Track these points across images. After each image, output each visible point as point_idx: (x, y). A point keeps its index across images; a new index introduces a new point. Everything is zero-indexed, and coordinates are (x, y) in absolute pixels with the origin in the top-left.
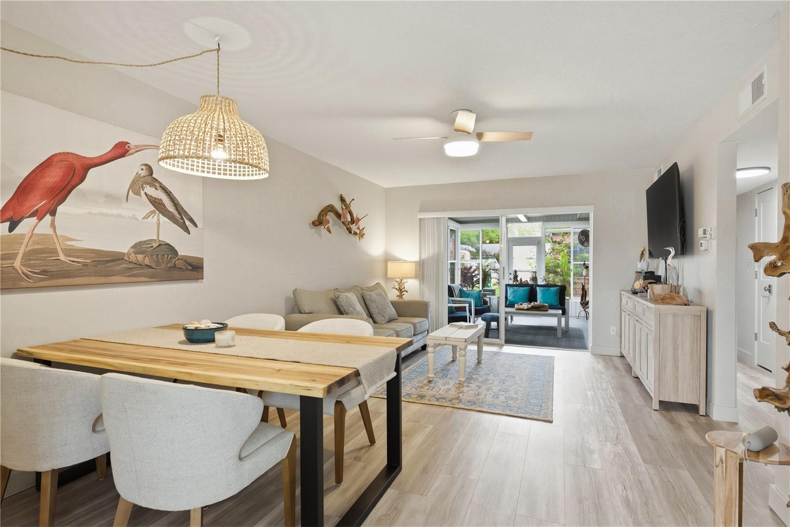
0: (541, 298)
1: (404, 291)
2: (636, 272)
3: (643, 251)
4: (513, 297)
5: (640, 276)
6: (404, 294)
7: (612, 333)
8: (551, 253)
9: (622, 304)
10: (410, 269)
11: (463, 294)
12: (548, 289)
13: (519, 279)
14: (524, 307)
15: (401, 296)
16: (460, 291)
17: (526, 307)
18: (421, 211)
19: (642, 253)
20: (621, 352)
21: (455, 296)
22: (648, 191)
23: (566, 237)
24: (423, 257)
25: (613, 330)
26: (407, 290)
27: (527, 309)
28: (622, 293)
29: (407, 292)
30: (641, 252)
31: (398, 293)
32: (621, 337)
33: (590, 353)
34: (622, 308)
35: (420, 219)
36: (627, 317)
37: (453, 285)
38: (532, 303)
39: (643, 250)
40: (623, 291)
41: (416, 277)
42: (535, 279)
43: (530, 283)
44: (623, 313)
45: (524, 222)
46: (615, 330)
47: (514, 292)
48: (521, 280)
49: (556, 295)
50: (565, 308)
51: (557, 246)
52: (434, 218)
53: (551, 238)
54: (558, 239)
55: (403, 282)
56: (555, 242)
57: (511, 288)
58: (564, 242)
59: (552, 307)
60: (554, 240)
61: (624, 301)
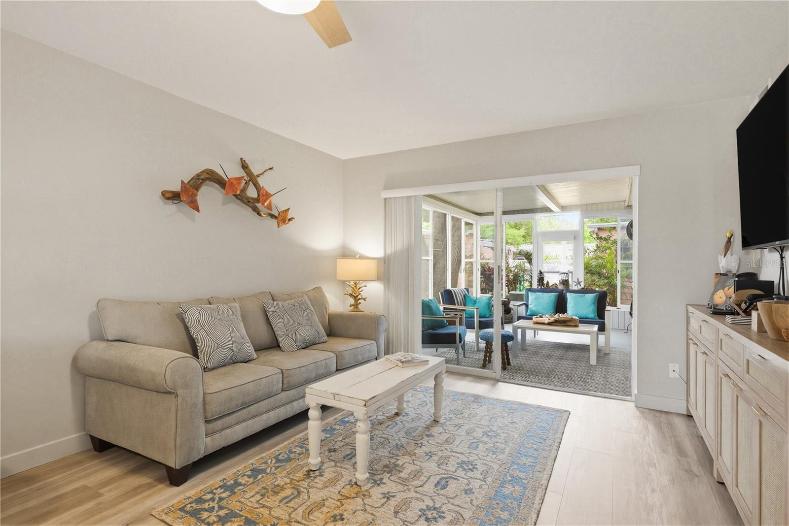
0: (573, 307)
1: (360, 299)
2: (717, 274)
3: (730, 238)
4: (535, 306)
5: (725, 282)
6: (360, 303)
7: (672, 375)
8: (595, 251)
9: (691, 329)
10: (370, 268)
11: (468, 301)
12: (582, 296)
13: (545, 282)
14: (544, 320)
15: (356, 306)
16: (464, 296)
17: (547, 321)
18: (387, 188)
19: (729, 241)
20: (688, 410)
21: (456, 303)
22: (739, 131)
23: (613, 232)
24: (389, 252)
25: (675, 370)
26: (364, 297)
27: (549, 324)
28: (691, 309)
29: (364, 299)
30: (726, 240)
31: (352, 301)
32: (688, 383)
33: (632, 405)
34: (691, 336)
35: (385, 199)
36: (701, 358)
37: (454, 289)
38: (556, 316)
39: (728, 235)
40: (692, 305)
41: (378, 279)
42: (565, 283)
43: (560, 287)
44: (692, 348)
45: (556, 212)
46: (677, 370)
47: (536, 298)
48: (548, 283)
49: (594, 303)
50: (604, 323)
51: (604, 243)
52: (403, 197)
53: (597, 234)
54: (604, 235)
55: (358, 287)
56: (601, 238)
57: (533, 293)
58: (612, 239)
59: (585, 321)
60: (600, 236)
61: (694, 324)
